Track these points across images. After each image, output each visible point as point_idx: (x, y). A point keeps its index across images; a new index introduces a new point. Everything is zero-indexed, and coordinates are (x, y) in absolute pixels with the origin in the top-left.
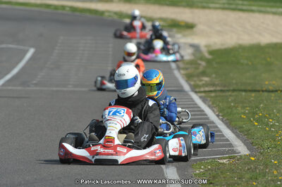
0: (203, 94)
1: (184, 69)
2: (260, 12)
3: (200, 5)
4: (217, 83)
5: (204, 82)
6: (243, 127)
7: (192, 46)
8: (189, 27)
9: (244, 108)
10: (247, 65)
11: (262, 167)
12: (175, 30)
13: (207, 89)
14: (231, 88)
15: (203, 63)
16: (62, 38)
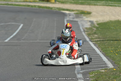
0: (95, 42)
1: (86, 31)
2: (119, 6)
3: (93, 4)
4: (101, 37)
5: (95, 37)
6: (111, 56)
7: (90, 21)
8: (89, 13)
9: (111, 48)
10: (114, 29)
11: (118, 73)
12: (83, 15)
13: (96, 40)
14: (107, 40)
15: (95, 29)
16: (34, 19)
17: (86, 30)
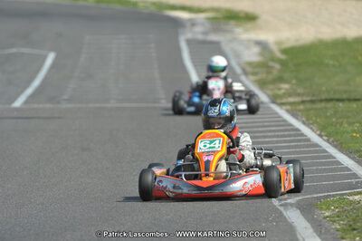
0: (288, 107)
5: (283, 91)
6: (360, 151)
7: (259, 43)
8: (250, 18)
9: (350, 124)
10: (334, 66)
12: (232, 22)
15: (277, 66)
16: (88, 37)
17: (249, 69)
